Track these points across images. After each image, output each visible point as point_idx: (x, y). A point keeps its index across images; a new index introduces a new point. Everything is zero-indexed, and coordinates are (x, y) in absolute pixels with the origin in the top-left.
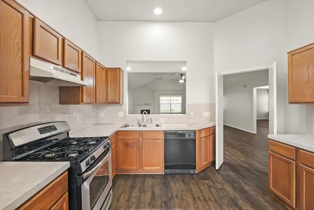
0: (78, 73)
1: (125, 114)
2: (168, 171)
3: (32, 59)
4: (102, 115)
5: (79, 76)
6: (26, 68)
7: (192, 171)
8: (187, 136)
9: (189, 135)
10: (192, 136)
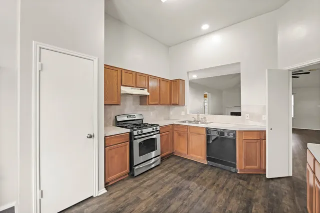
0: (146, 88)
1: (186, 113)
2: (211, 163)
3: (122, 87)
4: (171, 113)
5: (146, 90)
6: (119, 90)
7: (233, 170)
8: (226, 135)
9: (229, 135)
10: (231, 136)
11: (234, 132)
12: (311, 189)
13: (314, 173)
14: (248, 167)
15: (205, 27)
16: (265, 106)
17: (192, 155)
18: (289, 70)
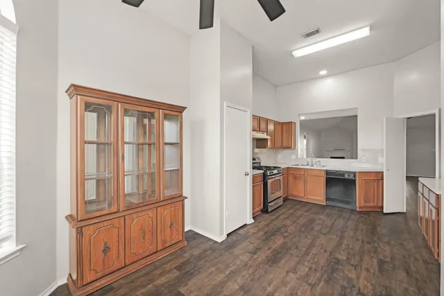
1: (297, 157)
5: (266, 133)
7: (353, 208)
8: (346, 176)
9: (349, 176)
10: (352, 177)
11: (354, 173)
12: (421, 218)
13: (423, 195)
14: (367, 205)
15: (323, 72)
16: (383, 150)
17: (310, 197)
18: (404, 118)
